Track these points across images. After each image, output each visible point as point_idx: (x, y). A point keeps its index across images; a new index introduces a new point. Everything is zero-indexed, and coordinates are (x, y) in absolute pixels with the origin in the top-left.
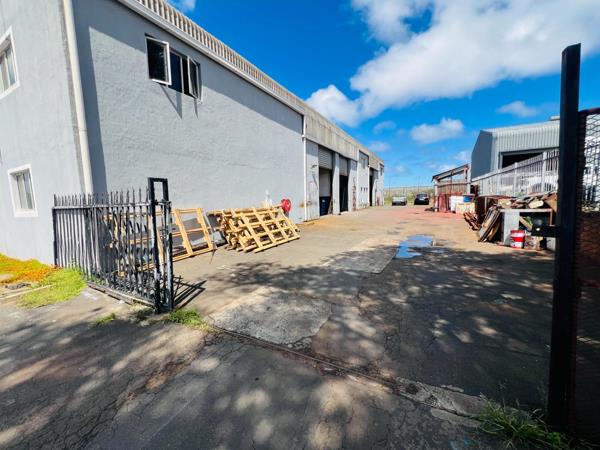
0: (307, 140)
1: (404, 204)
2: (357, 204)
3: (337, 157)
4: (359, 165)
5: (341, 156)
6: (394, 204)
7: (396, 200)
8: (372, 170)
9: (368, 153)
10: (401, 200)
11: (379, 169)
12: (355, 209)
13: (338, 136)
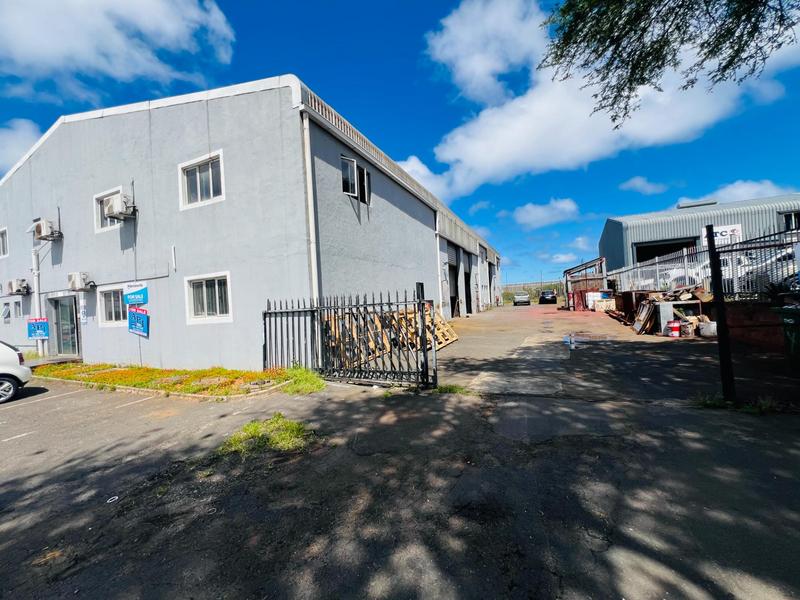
0: (440, 236)
1: (527, 303)
2: (481, 304)
3: (461, 251)
4: (479, 259)
5: (465, 252)
6: (516, 304)
7: (518, 298)
8: (490, 264)
9: (486, 246)
10: (524, 298)
11: (495, 263)
12: (479, 311)
13: (462, 229)
